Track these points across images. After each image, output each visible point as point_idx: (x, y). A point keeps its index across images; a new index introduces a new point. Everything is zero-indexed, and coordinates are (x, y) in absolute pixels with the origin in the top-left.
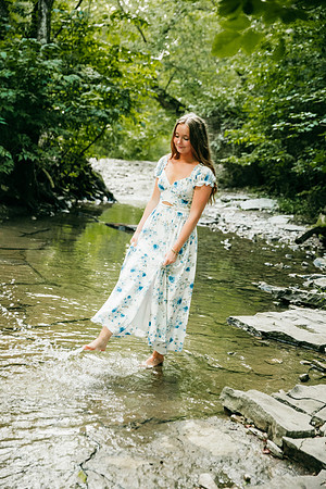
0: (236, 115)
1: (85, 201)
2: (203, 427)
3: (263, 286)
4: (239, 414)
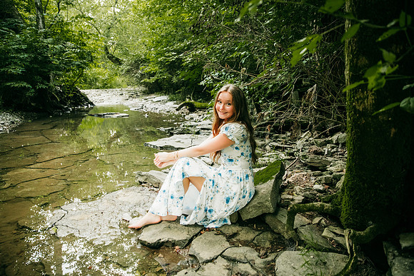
0: (145, 61)
1: (79, 107)
2: (127, 192)
3: (162, 129)
4: (146, 183)
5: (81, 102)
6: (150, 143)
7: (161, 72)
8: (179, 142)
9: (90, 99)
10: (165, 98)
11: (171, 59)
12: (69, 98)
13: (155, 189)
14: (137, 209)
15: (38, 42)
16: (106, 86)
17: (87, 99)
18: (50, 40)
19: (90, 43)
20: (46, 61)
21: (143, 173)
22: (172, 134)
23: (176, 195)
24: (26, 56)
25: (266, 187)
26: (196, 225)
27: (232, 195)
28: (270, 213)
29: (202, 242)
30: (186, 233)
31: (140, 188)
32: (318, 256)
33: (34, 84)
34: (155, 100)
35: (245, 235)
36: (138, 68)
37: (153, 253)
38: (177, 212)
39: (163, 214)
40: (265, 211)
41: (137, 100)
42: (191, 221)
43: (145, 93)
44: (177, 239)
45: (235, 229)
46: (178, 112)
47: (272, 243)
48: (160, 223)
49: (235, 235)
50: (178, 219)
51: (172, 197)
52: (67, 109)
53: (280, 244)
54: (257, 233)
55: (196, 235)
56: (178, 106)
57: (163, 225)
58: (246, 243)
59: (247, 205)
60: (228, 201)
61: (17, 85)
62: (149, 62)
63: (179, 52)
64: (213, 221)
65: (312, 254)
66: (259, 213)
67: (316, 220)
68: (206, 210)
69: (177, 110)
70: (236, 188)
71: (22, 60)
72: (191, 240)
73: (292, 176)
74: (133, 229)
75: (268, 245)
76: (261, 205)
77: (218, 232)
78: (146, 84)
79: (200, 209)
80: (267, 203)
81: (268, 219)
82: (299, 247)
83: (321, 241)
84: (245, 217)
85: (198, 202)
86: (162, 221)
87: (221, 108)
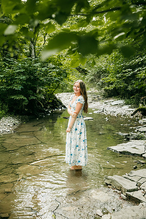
0: (105, 72)
1: (56, 110)
3: (120, 134)
4: (111, 185)
5: (57, 105)
6: (112, 147)
7: (118, 82)
8: (135, 148)
10: (121, 102)
11: (128, 75)
12: (49, 103)
14: (106, 207)
17: (61, 103)
19: (65, 63)
21: (109, 177)
22: (128, 140)
31: (107, 189)
34: (113, 104)
41: (98, 103)
43: (105, 97)
52: (48, 112)
61: (17, 98)
69: (132, 115)
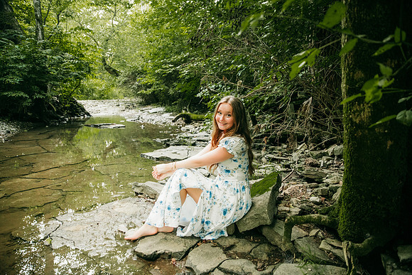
0: (142, 73)
1: (76, 117)
2: (122, 203)
3: (158, 140)
4: (142, 194)
5: (78, 112)
6: (147, 154)
7: (157, 84)
8: (175, 153)
9: (87, 110)
10: (161, 109)
11: (168, 71)
12: (65, 108)
13: (151, 200)
14: (133, 221)
15: (37, 53)
16: (102, 97)
17: (83, 110)
18: (48, 51)
19: (88, 54)
20: (44, 72)
21: (140, 184)
22: (168, 145)
23: (173, 206)
24: (24, 66)
25: (263, 199)
26: (193, 237)
27: (229, 206)
28: (267, 225)
29: (199, 254)
30: (182, 244)
31: (137, 199)
32: (316, 268)
33: (31, 93)
34: (151, 111)
35: (243, 247)
36: (135, 80)
37: (149, 265)
38: (173, 224)
39: (159, 225)
40: (262, 222)
41: (133, 111)
42: (187, 232)
43: (141, 104)
44: (173, 251)
45: (232, 241)
46: (174, 124)
47: (269, 255)
48: (156, 234)
49: (232, 247)
50: (175, 231)
51: (169, 209)
52: (63, 119)
53: (277, 256)
54: (254, 245)
55: (193, 247)
56: (174, 118)
57: (160, 236)
58: (243, 256)
59: (244, 217)
60: (225, 213)
61: (14, 95)
62: (146, 74)
63: (176, 64)
64: (210, 233)
65: (310, 267)
66: (256, 225)
67: (313, 232)
68: (203, 222)
69: (173, 121)
70: (232, 200)
71: (19, 70)
72: (187, 253)
73: (289, 187)
74: (129, 240)
75: (265, 257)
76: (258, 217)
77: (215, 244)
78: (143, 96)
79: (197, 220)
80: (264, 215)
81: (265, 231)
82: (297, 260)
83: (318, 254)
84: (242, 229)
85: (195, 214)
86: (158, 232)
87: (221, 119)
